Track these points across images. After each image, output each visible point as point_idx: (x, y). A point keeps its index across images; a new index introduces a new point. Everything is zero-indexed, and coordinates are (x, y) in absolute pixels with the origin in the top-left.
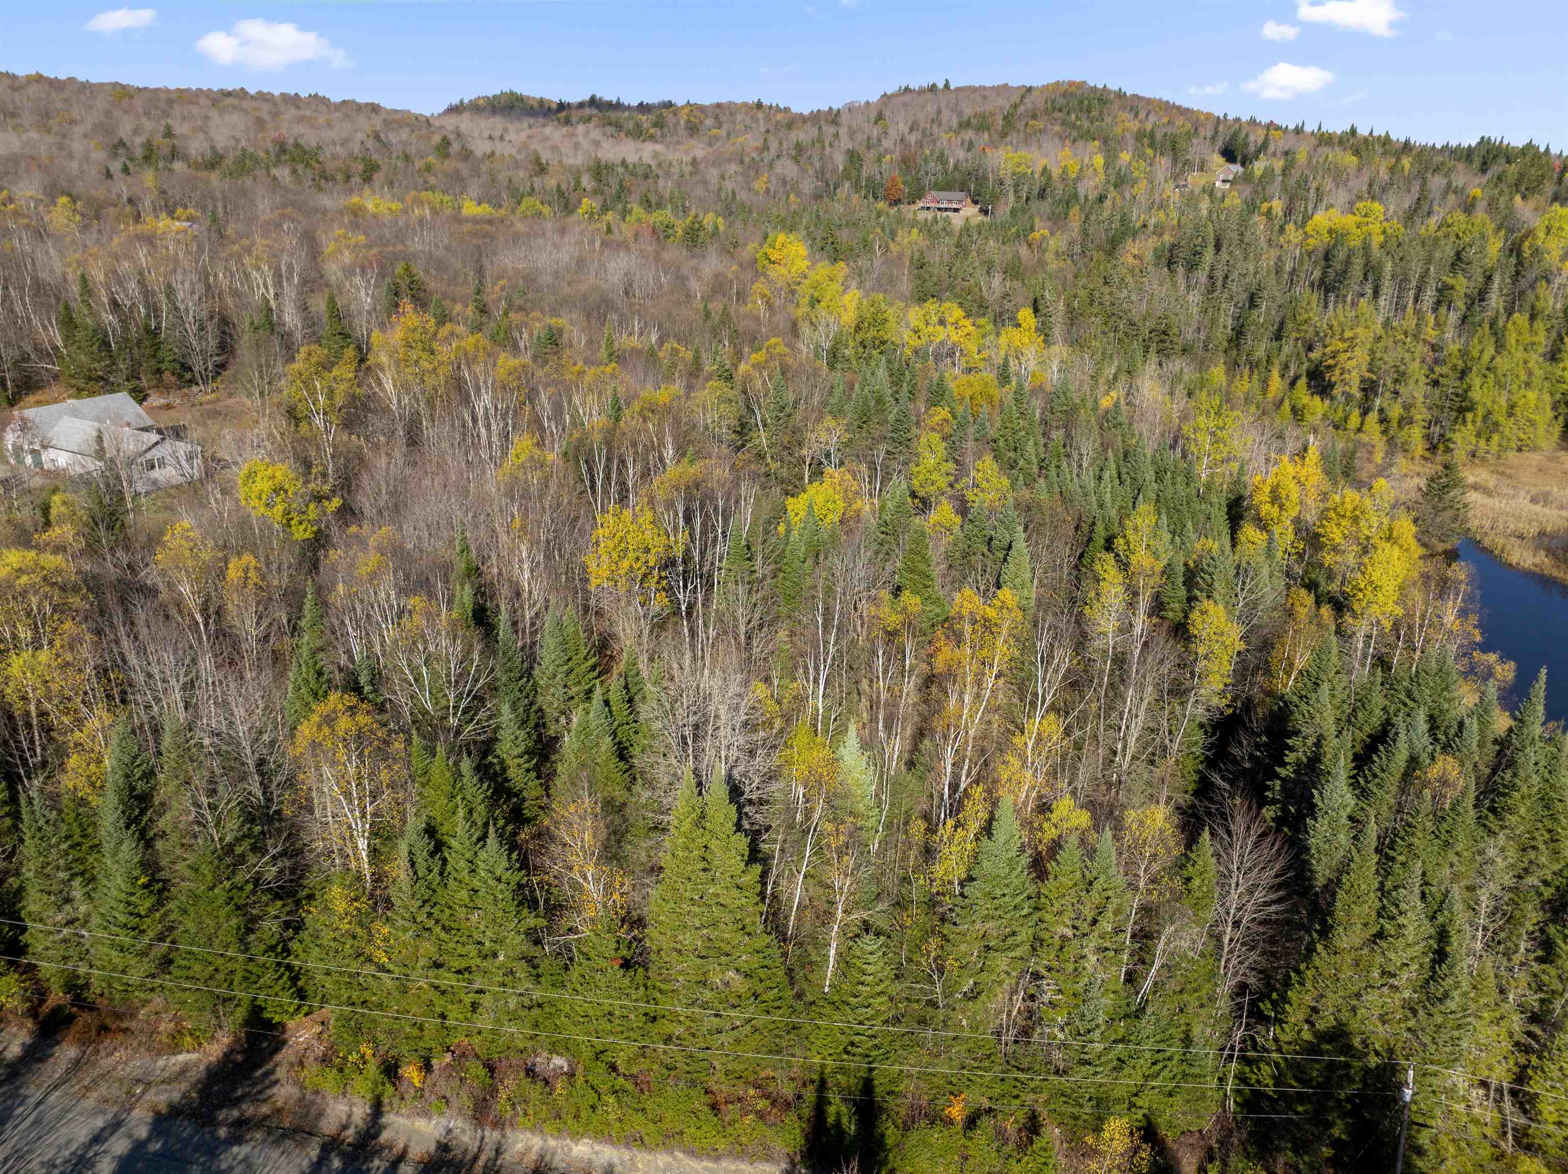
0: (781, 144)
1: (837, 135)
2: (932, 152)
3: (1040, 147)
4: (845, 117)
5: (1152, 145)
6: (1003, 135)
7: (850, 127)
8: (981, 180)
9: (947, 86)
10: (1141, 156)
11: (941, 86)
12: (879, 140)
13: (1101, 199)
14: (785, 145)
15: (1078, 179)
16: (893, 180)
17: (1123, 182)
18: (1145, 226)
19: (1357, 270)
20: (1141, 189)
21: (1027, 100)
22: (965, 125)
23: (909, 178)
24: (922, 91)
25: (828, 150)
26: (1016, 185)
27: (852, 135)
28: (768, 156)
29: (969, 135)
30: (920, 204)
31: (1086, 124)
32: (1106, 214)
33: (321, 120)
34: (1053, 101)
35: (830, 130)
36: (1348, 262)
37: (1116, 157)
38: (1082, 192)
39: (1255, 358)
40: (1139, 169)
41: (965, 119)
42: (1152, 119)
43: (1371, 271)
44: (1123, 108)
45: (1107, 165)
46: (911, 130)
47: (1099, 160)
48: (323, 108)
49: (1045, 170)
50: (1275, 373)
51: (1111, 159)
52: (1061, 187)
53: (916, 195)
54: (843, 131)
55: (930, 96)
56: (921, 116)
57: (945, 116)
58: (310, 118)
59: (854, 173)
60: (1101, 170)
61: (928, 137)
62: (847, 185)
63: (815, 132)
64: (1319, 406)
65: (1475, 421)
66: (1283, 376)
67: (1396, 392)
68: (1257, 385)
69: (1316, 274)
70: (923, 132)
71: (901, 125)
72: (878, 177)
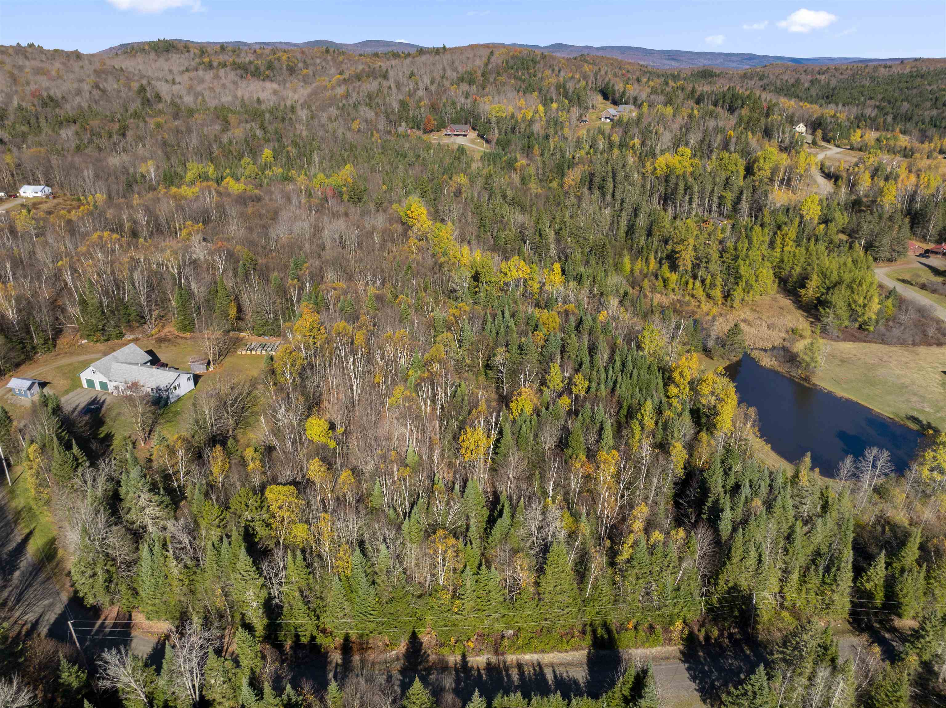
1: (390, 88)
3: (506, 95)
5: (566, 96)
6: (484, 87)
7: (395, 80)
9: (444, 48)
11: (441, 48)
12: (415, 91)
14: (361, 94)
15: (532, 121)
16: (429, 119)
17: (556, 125)
19: (681, 190)
20: (566, 130)
21: (492, 60)
23: (436, 116)
24: (431, 52)
25: (387, 99)
26: (498, 123)
27: (398, 87)
29: (465, 87)
30: (444, 132)
32: (552, 148)
36: (677, 184)
38: (535, 131)
39: (640, 246)
40: (563, 115)
41: (460, 74)
43: (688, 188)
46: (432, 82)
47: (541, 108)
49: (513, 116)
50: (652, 257)
52: (523, 126)
53: (442, 126)
54: (392, 84)
55: (437, 56)
59: (405, 114)
60: (543, 115)
61: (442, 88)
62: (402, 123)
64: (674, 277)
65: (742, 284)
66: (655, 258)
67: (707, 267)
68: (644, 264)
69: (662, 190)
70: (439, 85)
71: (425, 80)
72: (419, 116)
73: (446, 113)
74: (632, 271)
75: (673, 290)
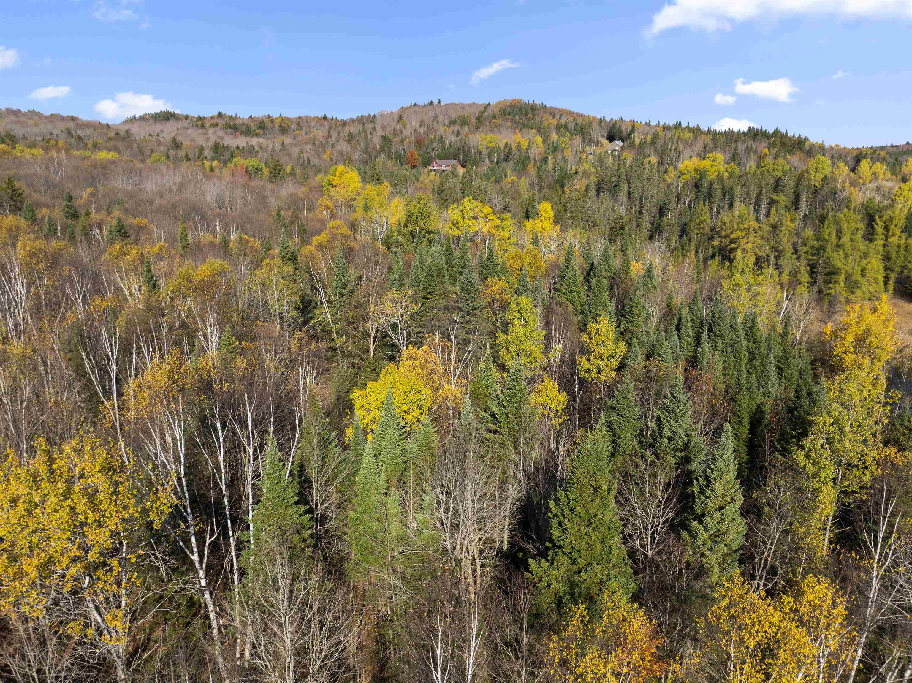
0: (339, 134)
2: (435, 137)
4: (379, 119)
6: (477, 127)
7: (382, 124)
8: (467, 153)
9: (439, 102)
10: (563, 136)
11: (436, 102)
12: (401, 131)
13: (545, 159)
15: (528, 149)
16: (412, 154)
17: (556, 150)
18: (576, 173)
20: (568, 153)
21: (488, 110)
22: (452, 123)
23: (421, 152)
28: (331, 140)
29: (456, 127)
30: (430, 168)
31: (526, 121)
32: (550, 167)
33: (31, 123)
34: (504, 110)
35: (370, 126)
36: (711, 188)
37: (548, 137)
38: (532, 156)
41: (453, 119)
42: (564, 118)
43: (727, 192)
44: (545, 112)
45: (544, 142)
46: (421, 126)
47: (539, 139)
49: (506, 145)
51: (545, 138)
52: (517, 154)
54: (378, 127)
55: (430, 108)
56: (426, 118)
57: (441, 118)
60: (541, 144)
61: (431, 129)
63: (361, 127)
65: (841, 280)
70: (428, 127)
71: (414, 123)
72: (402, 152)
73: (433, 150)
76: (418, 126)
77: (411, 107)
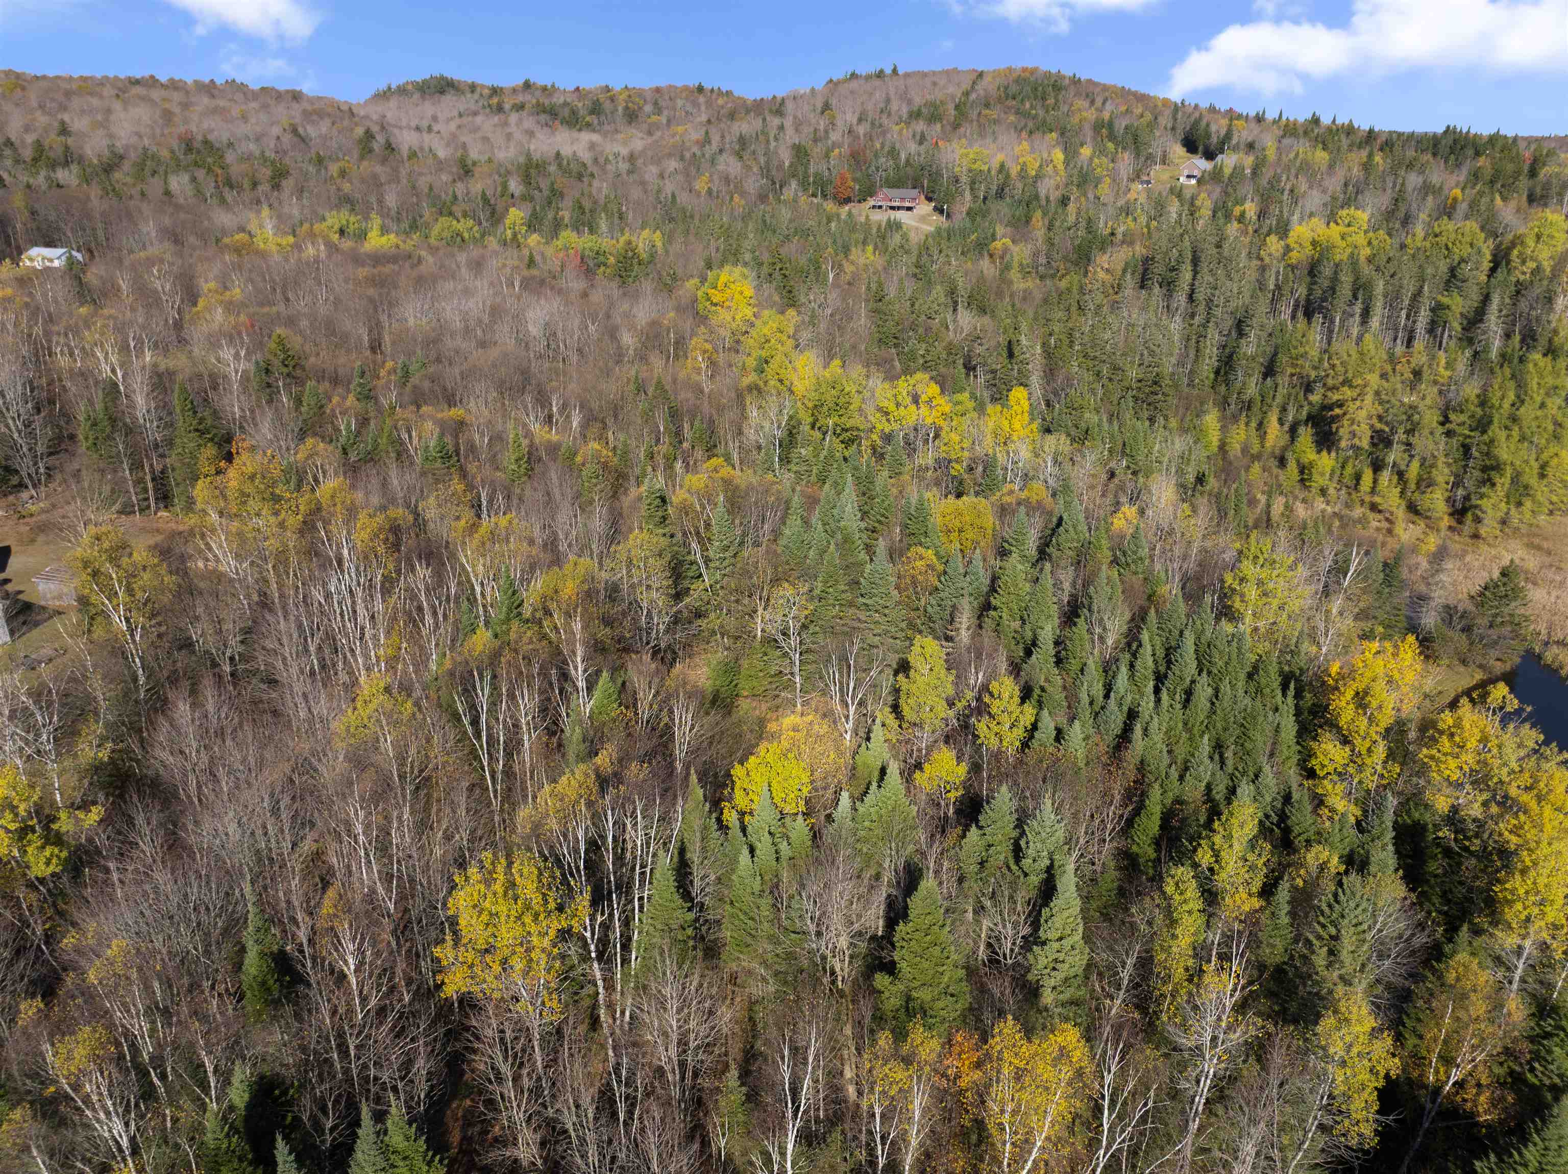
0: (723, 137)
1: (781, 128)
2: (882, 147)
3: (995, 139)
4: (790, 106)
5: (1112, 137)
6: (956, 126)
7: (795, 117)
8: (935, 176)
9: (895, 71)
10: (1102, 152)
11: (888, 71)
12: (826, 132)
13: (1064, 201)
14: (727, 140)
15: (1038, 177)
16: (843, 178)
17: (1085, 181)
18: (1113, 234)
19: (1345, 290)
20: (1105, 190)
21: (979, 86)
22: (915, 115)
23: (858, 174)
24: (868, 78)
25: (773, 144)
26: (973, 183)
27: (798, 126)
28: (709, 150)
29: (920, 126)
30: (871, 202)
31: (1041, 113)
32: (1072, 219)
33: (235, 112)
34: (1006, 88)
35: (776, 121)
36: (1335, 279)
37: (1076, 153)
38: (1043, 192)
39: (1246, 397)
40: (1101, 165)
41: (915, 108)
42: (1109, 106)
43: (1361, 288)
44: (1078, 94)
45: (1067, 163)
46: (860, 120)
47: (1059, 156)
48: (239, 97)
49: (1002, 168)
50: (1273, 419)
51: (1071, 152)
52: (1020, 185)
53: (868, 192)
54: (788, 122)
55: (877, 83)
56: (870, 107)
57: (894, 106)
58: (224, 109)
59: (801, 169)
60: (1061, 167)
61: (878, 128)
62: (794, 184)
63: (758, 124)
64: (1326, 462)
65: (1503, 482)
66: (1281, 422)
67: (1409, 444)
68: (1253, 433)
69: (1302, 291)
70: (873, 124)
71: (849, 117)
72: (826, 173)
73: (877, 169)
74: (1222, 447)
75: (1323, 492)
76: (855, 121)
77: (846, 81)
